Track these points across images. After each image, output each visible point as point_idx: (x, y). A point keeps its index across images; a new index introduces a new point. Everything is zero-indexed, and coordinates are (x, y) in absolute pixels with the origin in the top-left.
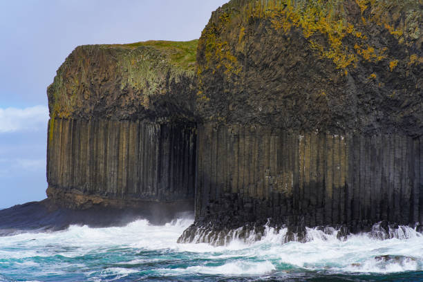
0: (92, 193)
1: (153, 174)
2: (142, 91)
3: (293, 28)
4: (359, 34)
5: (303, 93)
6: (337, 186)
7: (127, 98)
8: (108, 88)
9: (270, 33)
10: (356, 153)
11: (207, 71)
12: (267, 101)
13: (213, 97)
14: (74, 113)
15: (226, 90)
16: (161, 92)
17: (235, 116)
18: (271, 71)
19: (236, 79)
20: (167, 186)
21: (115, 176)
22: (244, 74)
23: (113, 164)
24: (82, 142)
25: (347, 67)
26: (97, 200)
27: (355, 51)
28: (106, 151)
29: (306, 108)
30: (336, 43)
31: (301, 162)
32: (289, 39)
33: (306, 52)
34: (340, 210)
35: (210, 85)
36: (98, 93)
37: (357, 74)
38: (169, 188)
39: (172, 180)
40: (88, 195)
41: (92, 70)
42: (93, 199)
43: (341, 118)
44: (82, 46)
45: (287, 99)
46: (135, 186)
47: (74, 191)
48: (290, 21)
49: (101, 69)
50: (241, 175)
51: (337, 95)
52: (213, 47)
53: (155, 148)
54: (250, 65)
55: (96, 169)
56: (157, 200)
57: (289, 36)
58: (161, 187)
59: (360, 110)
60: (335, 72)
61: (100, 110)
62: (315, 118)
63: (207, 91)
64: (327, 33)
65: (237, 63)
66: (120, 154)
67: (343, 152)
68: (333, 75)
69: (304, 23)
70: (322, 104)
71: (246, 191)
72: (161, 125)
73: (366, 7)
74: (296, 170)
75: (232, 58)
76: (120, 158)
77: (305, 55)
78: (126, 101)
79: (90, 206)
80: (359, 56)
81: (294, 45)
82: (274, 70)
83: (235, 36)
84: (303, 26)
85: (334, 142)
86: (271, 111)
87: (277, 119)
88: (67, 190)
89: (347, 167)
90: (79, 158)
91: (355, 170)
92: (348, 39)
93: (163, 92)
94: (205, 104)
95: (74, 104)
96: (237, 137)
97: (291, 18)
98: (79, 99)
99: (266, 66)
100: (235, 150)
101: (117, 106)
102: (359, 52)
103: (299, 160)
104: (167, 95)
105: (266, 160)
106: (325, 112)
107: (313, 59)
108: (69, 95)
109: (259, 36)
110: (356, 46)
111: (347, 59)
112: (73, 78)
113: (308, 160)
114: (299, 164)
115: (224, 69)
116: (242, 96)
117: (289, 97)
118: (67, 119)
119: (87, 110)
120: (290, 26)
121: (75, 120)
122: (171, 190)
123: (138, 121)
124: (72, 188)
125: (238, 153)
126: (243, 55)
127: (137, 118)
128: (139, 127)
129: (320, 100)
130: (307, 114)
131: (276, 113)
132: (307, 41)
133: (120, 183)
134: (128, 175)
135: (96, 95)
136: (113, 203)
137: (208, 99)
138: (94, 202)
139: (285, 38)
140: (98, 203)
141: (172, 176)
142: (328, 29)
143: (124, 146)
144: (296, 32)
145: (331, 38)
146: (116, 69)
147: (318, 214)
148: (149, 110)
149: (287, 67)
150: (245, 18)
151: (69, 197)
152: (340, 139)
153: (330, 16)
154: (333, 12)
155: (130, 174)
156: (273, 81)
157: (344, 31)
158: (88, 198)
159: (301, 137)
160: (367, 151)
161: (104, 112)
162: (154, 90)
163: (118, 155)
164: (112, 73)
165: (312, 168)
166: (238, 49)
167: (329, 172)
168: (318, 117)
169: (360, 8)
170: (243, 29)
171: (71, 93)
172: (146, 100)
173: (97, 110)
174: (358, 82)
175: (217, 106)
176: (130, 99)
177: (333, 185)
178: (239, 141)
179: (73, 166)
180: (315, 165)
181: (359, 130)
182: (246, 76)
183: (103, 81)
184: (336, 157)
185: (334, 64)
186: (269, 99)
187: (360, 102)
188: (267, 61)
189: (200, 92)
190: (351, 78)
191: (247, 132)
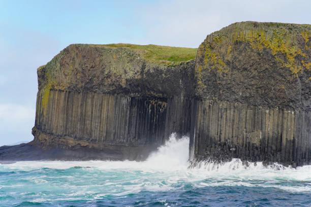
0: (80, 139)
1: (125, 128)
2: (121, 76)
3: (265, 49)
4: (304, 55)
5: (270, 86)
6: (289, 140)
7: (109, 80)
8: (95, 72)
9: (249, 50)
10: (300, 121)
11: (205, 70)
12: (245, 89)
13: (208, 85)
14: (69, 87)
15: (218, 82)
16: (136, 78)
17: (224, 97)
18: (249, 73)
19: (225, 75)
20: (134, 136)
21: (98, 129)
22: (230, 73)
23: (97, 121)
24: (74, 106)
25: (298, 73)
26: (84, 143)
27: (302, 64)
28: (92, 113)
29: (271, 95)
30: (292, 59)
31: (267, 126)
32: (262, 55)
33: (272, 63)
34: (290, 153)
35: (207, 78)
36: (87, 75)
37: (302, 77)
38: (135, 137)
39: (137, 132)
40: (78, 140)
41: (83, 60)
42: (81, 143)
43: (292, 101)
44: (76, 45)
45: (258, 89)
46: (112, 136)
47: (67, 137)
48: (263, 45)
49: (90, 60)
50: (227, 131)
51: (291, 89)
52: (209, 56)
53: (127, 112)
54: (234, 68)
55: (84, 124)
56: (127, 145)
57: (262, 53)
58: (130, 136)
59: (303, 97)
60: (291, 75)
61: (89, 86)
62: (277, 101)
63: (205, 81)
64: (286, 53)
65: (225, 66)
66: (102, 115)
67: (293, 121)
68: (289, 77)
69: (272, 46)
70: (282, 93)
71: (231, 141)
72: (132, 98)
73: (308, 40)
74: (264, 130)
75: (222, 63)
76: (102, 117)
77: (272, 64)
78: (108, 82)
79: (79, 147)
80: (304, 67)
81: (265, 59)
82: (251, 72)
83: (224, 50)
84: (272, 48)
85: (288, 115)
86: (248, 95)
87: (252, 100)
88: (61, 136)
89: (295, 129)
90: (72, 116)
91: (299, 131)
92: (298, 57)
93: (138, 77)
94: (204, 89)
95: (69, 81)
96: (226, 109)
97: (264, 43)
98: (73, 78)
99: (245, 69)
100: (224, 116)
101: (101, 84)
102: (304, 65)
103: (265, 124)
104: (141, 79)
105: (244, 124)
106: (284, 98)
107: (277, 67)
108: (66, 75)
109: (241, 52)
110: (303, 62)
111: (298, 68)
112: (68, 64)
113: (271, 124)
114: (265, 127)
115: (216, 69)
116: (229, 86)
117: (260, 88)
118: (63, 91)
119: (79, 86)
120: (262, 47)
121: (69, 92)
122: (137, 138)
123: (116, 95)
124: (65, 135)
125: (226, 118)
126: (229, 62)
127: (115, 93)
128: (117, 98)
129: (280, 91)
130: (272, 98)
131: (251, 96)
132: (273, 57)
133: (101, 133)
134: (107, 128)
135: (86, 76)
136: (96, 146)
137: (206, 86)
138: (82, 145)
139: (259, 54)
140: (85, 145)
141: (137, 130)
142: (287, 51)
143: (105, 110)
144: (267, 51)
145: (288, 56)
146: (101, 61)
147: (278, 155)
148: (125, 88)
149: (259, 70)
150: (232, 41)
151: (62, 141)
152: (291, 113)
153: (288, 44)
154: (289, 41)
155: (108, 128)
156: (250, 78)
157: (296, 53)
158: (77, 142)
159: (267, 111)
160: (306, 121)
161: (92, 88)
162: (131, 75)
163: (101, 116)
164: (98, 63)
165: (274, 129)
166: (226, 58)
167: (285, 132)
168: (279, 100)
169: (305, 40)
170: (230, 47)
171: (67, 74)
172: (124, 81)
173: (86, 86)
174: (302, 82)
175: (212, 91)
176: (111, 80)
177: (287, 139)
178: (226, 111)
179: (67, 122)
180: (276, 127)
181: (302, 108)
182: (232, 74)
183: (91, 67)
184: (289, 123)
185: (290, 71)
186: (246, 89)
187: (303, 93)
188: (246, 66)
189: (200, 82)
190: (299, 79)
191: (232, 107)
